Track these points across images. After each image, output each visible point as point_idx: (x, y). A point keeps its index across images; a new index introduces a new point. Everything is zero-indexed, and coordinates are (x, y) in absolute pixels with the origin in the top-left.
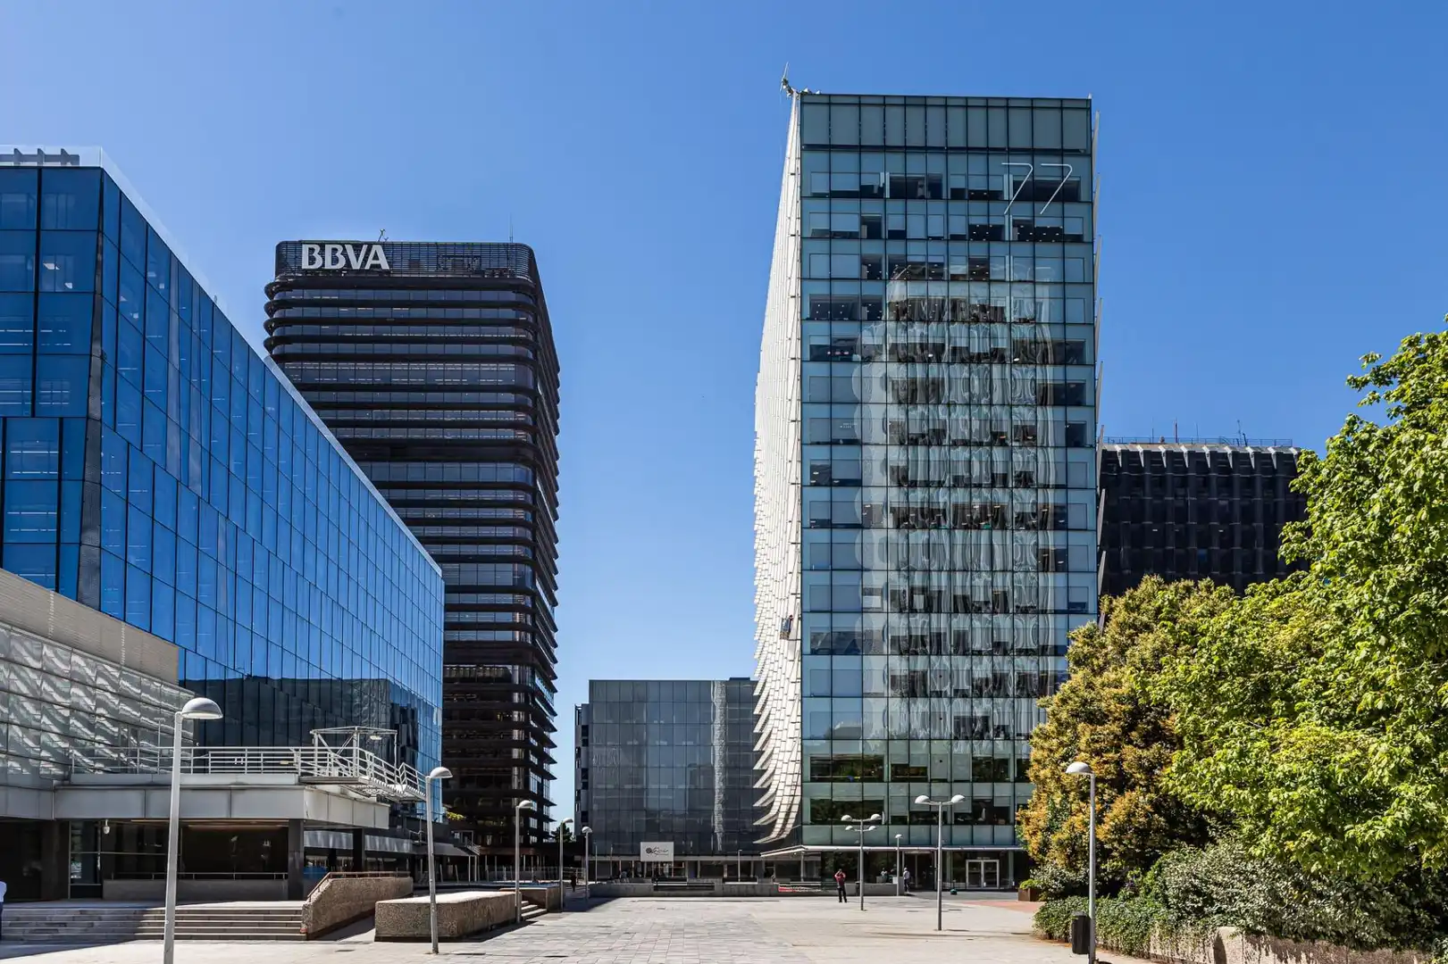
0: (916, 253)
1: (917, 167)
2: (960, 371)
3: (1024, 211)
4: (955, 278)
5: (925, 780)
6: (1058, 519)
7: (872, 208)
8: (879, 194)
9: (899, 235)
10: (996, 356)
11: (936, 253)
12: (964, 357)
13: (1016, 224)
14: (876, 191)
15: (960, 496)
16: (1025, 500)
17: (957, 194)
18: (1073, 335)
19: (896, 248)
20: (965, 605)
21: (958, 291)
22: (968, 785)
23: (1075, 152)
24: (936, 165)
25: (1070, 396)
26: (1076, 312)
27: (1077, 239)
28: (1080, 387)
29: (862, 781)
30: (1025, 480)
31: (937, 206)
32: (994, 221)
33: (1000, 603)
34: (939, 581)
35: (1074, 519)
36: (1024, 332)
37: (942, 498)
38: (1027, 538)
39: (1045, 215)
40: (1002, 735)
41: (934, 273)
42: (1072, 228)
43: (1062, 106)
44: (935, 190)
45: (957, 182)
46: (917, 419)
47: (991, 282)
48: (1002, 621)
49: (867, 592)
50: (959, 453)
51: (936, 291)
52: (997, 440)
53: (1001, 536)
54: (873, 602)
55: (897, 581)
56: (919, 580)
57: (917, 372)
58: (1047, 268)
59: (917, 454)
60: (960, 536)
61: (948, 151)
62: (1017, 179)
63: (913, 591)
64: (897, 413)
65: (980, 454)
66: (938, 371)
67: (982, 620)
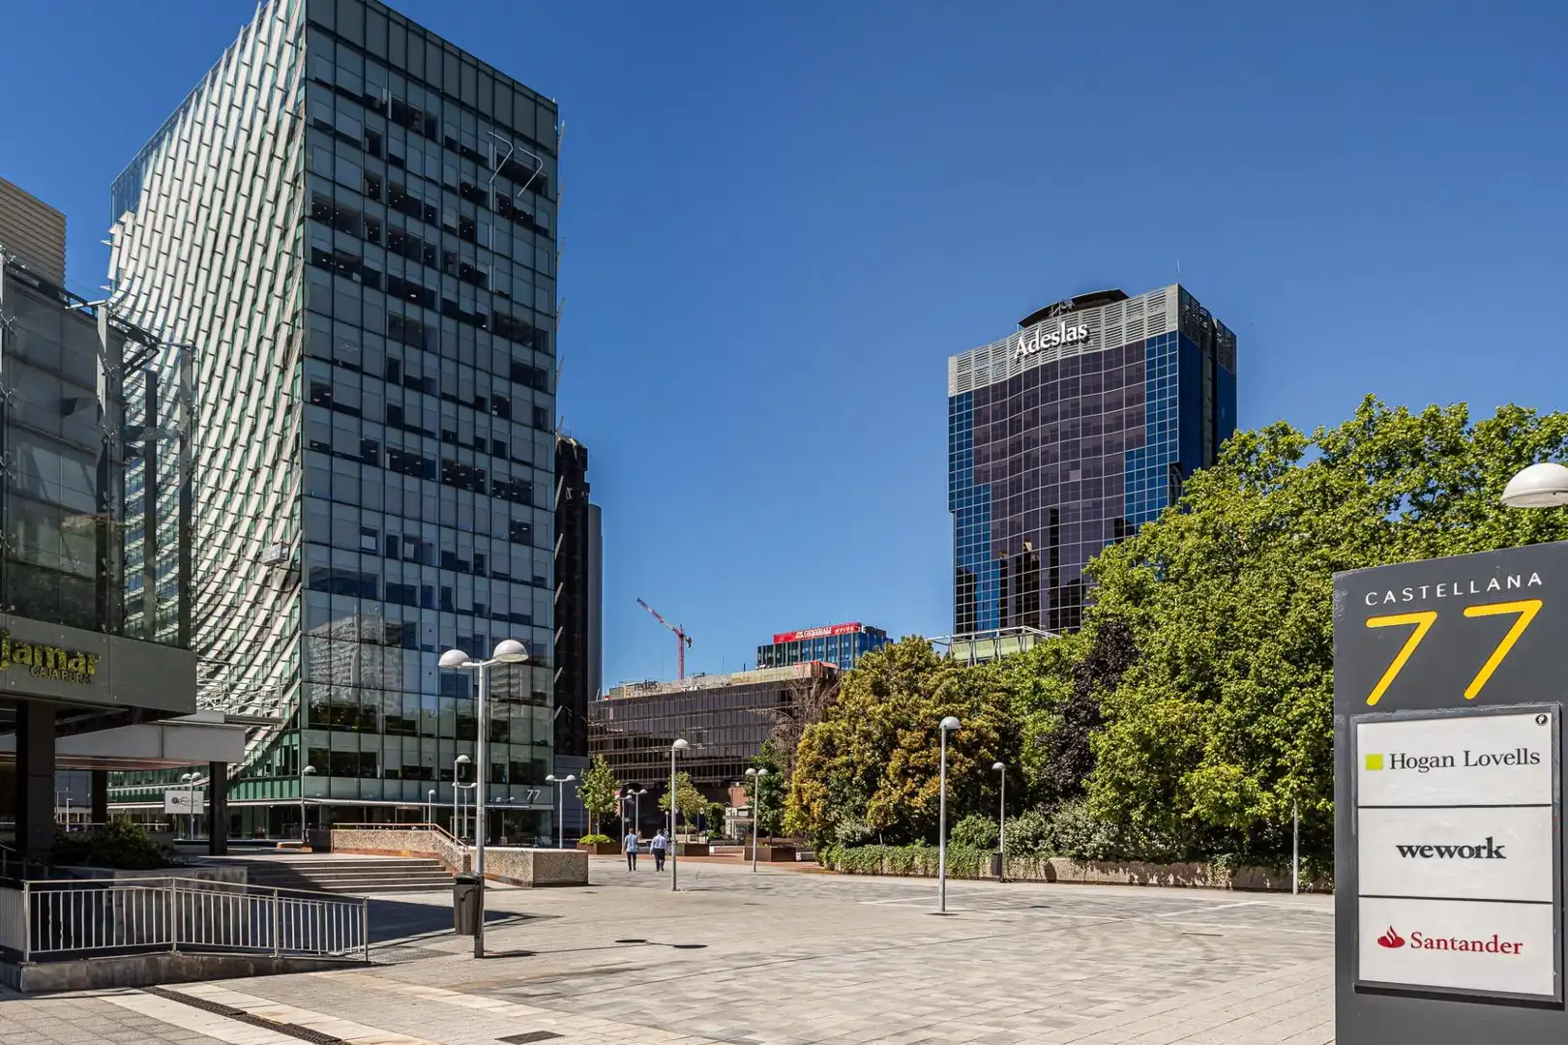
0: (415, 188)
1: (417, 98)
2: (449, 324)
3: (504, 186)
4: (446, 228)
5: (414, 735)
6: (520, 493)
7: (376, 123)
8: (381, 110)
9: (399, 163)
10: (476, 321)
11: (431, 198)
12: (450, 310)
13: (498, 195)
14: (377, 106)
15: (448, 451)
16: (500, 469)
17: (450, 144)
18: (541, 323)
19: (395, 175)
20: (450, 562)
21: (451, 243)
22: (452, 741)
23: (544, 149)
24: (432, 105)
25: (535, 378)
26: (542, 303)
27: (544, 232)
28: (544, 373)
29: (359, 731)
30: (499, 450)
31: (433, 148)
32: (482, 186)
33: (478, 566)
34: (429, 534)
35: (538, 498)
36: (502, 306)
37: (431, 449)
38: (500, 505)
39: (522, 198)
41: (430, 216)
42: (541, 220)
43: (536, 99)
44: (430, 131)
45: (451, 132)
46: (413, 361)
47: (477, 245)
48: (481, 583)
49: (365, 531)
50: (448, 408)
51: (432, 236)
52: (478, 404)
53: (481, 500)
54: (368, 542)
55: (393, 526)
56: (412, 528)
57: (413, 312)
58: (522, 252)
59: (412, 397)
60: (448, 492)
61: (444, 96)
62: (501, 153)
63: (407, 539)
64: (394, 349)
65: (465, 413)
66: (431, 319)
67: (464, 579)
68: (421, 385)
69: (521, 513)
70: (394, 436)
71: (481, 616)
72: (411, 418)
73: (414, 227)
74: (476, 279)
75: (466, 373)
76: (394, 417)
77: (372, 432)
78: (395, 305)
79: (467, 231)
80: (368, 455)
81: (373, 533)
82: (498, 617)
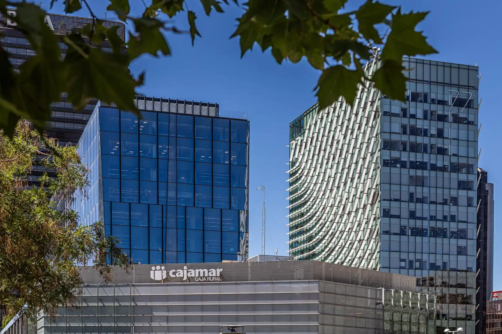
0: (420, 125)
1: (420, 88)
2: (433, 173)
3: (455, 110)
4: (432, 136)
6: (461, 234)
7: (405, 105)
8: (408, 99)
9: (414, 116)
10: (445, 169)
11: (426, 125)
12: (434, 168)
13: (453, 115)
14: (406, 97)
15: (433, 224)
16: (453, 227)
17: (433, 101)
18: (471, 162)
19: (412, 122)
20: (433, 267)
21: (433, 141)
23: (472, 88)
24: (426, 89)
26: (471, 155)
27: (472, 123)
30: (453, 218)
31: (427, 105)
32: (446, 113)
33: (444, 267)
34: (425, 257)
35: (469, 236)
36: (454, 160)
37: (426, 224)
38: (453, 241)
39: (463, 113)
40: (445, 318)
41: (425, 133)
42: (471, 119)
43: (469, 68)
44: (425, 99)
45: (433, 96)
46: (419, 192)
47: (444, 138)
48: (445, 273)
49: (401, 260)
50: (433, 206)
51: (426, 140)
52: (445, 203)
53: (446, 240)
54: (403, 264)
55: (412, 257)
56: (418, 256)
57: (419, 173)
58: (463, 135)
59: (419, 205)
60: (432, 240)
61: (431, 83)
62: (454, 97)
63: (417, 260)
64: (412, 189)
65: (439, 207)
66: (426, 173)
67: (439, 273)
68: (421, 201)
69: (462, 242)
70: (412, 222)
71: (445, 286)
72: (418, 214)
73: (420, 139)
74: (442, 151)
75: (440, 191)
76: (412, 215)
77: (404, 222)
78: (412, 172)
79: (440, 134)
80: (402, 232)
81: (404, 260)
82: (452, 286)
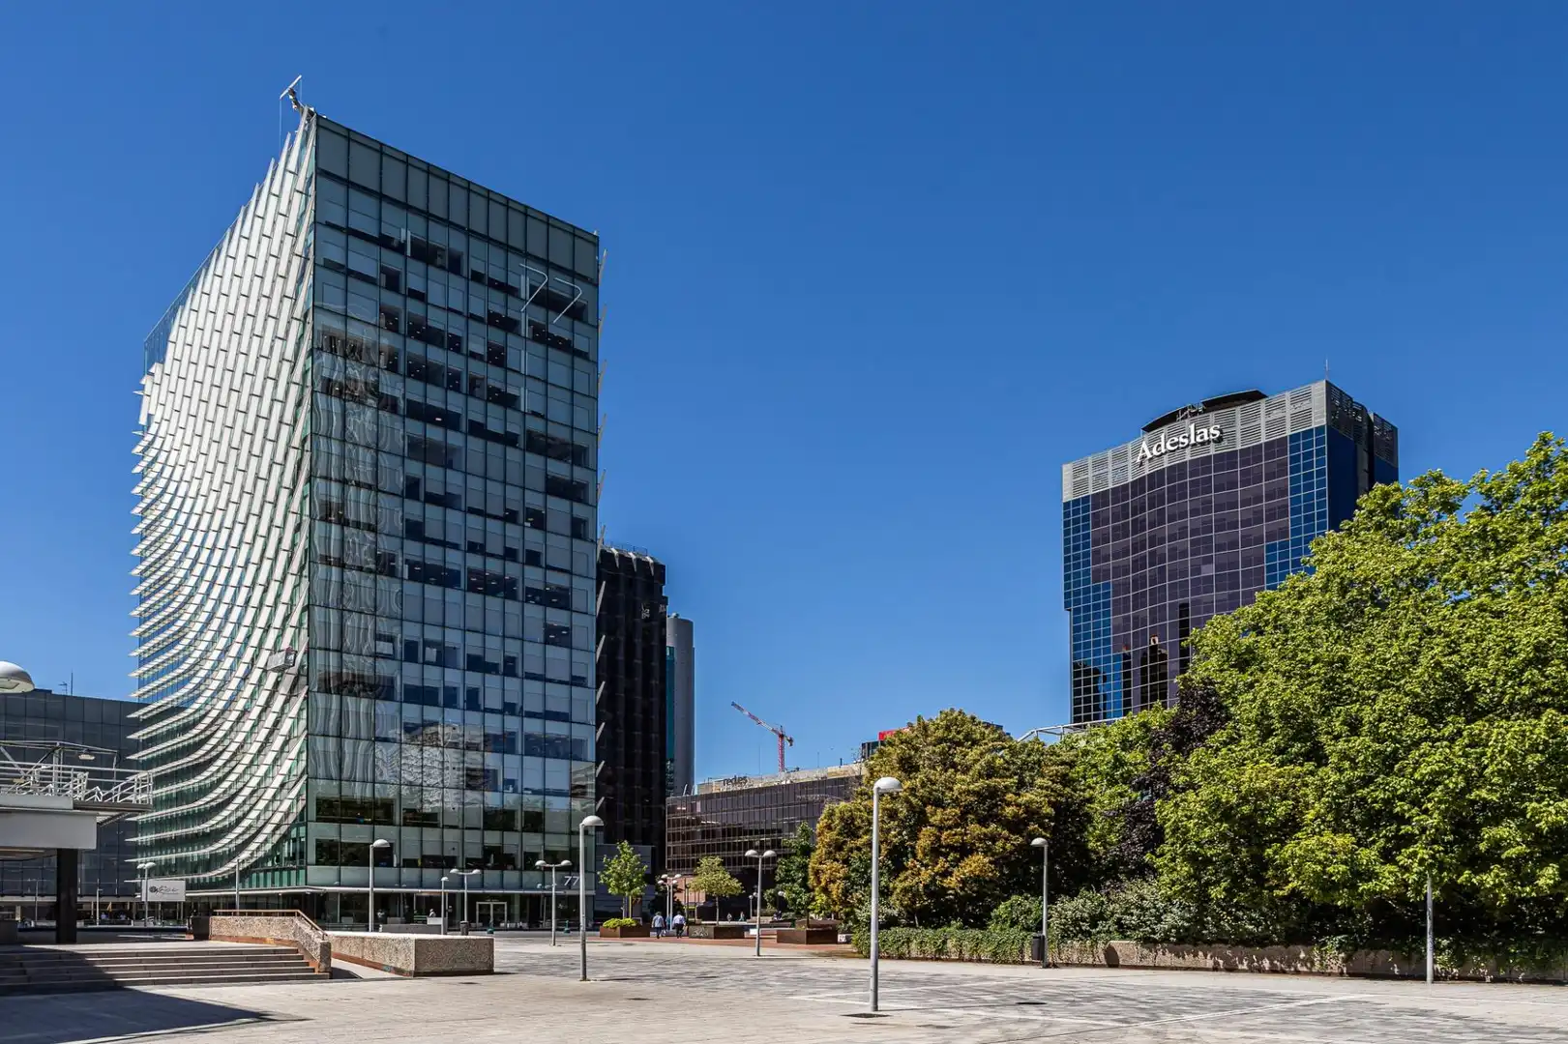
0: (436, 320)
1: (438, 236)
2: (476, 444)
3: (539, 315)
4: (473, 355)
5: (435, 826)
6: (560, 599)
7: (393, 261)
8: (400, 249)
9: (421, 297)
10: (508, 440)
11: (456, 327)
12: (477, 430)
13: (531, 323)
14: (395, 244)
15: (475, 561)
16: (534, 577)
17: (477, 277)
18: (580, 440)
19: (415, 307)
20: (476, 664)
21: (477, 368)
22: (479, 833)
23: (584, 279)
24: (457, 242)
25: (574, 492)
26: (581, 421)
27: (584, 355)
28: (583, 487)
29: (373, 823)
30: (533, 558)
31: (456, 282)
32: (512, 314)
33: (509, 668)
34: (453, 638)
35: (577, 601)
36: (536, 425)
37: (454, 559)
38: (533, 611)
39: (558, 324)
40: (511, 789)
41: (454, 344)
42: (580, 343)
43: (574, 233)
44: (454, 265)
45: (477, 265)
46: (434, 478)
47: (507, 369)
48: (512, 684)
49: (378, 637)
50: (474, 521)
51: (456, 362)
52: (510, 517)
53: (512, 606)
54: (385, 647)
55: (412, 632)
56: (433, 634)
57: (435, 434)
58: (558, 373)
59: (433, 512)
60: (474, 599)
61: (470, 233)
62: (533, 283)
63: (427, 643)
64: (414, 468)
65: (494, 526)
66: (455, 439)
67: (493, 680)
68: (445, 501)
69: (557, 617)
70: (413, 549)
71: (513, 714)
72: (432, 530)
73: (436, 355)
74: (507, 401)
75: (495, 488)
76: (414, 531)
77: (386, 545)
78: (415, 427)
79: (496, 356)
80: (384, 566)
81: (391, 639)
82: (532, 715)
